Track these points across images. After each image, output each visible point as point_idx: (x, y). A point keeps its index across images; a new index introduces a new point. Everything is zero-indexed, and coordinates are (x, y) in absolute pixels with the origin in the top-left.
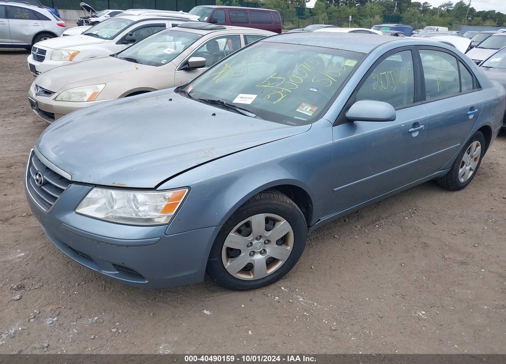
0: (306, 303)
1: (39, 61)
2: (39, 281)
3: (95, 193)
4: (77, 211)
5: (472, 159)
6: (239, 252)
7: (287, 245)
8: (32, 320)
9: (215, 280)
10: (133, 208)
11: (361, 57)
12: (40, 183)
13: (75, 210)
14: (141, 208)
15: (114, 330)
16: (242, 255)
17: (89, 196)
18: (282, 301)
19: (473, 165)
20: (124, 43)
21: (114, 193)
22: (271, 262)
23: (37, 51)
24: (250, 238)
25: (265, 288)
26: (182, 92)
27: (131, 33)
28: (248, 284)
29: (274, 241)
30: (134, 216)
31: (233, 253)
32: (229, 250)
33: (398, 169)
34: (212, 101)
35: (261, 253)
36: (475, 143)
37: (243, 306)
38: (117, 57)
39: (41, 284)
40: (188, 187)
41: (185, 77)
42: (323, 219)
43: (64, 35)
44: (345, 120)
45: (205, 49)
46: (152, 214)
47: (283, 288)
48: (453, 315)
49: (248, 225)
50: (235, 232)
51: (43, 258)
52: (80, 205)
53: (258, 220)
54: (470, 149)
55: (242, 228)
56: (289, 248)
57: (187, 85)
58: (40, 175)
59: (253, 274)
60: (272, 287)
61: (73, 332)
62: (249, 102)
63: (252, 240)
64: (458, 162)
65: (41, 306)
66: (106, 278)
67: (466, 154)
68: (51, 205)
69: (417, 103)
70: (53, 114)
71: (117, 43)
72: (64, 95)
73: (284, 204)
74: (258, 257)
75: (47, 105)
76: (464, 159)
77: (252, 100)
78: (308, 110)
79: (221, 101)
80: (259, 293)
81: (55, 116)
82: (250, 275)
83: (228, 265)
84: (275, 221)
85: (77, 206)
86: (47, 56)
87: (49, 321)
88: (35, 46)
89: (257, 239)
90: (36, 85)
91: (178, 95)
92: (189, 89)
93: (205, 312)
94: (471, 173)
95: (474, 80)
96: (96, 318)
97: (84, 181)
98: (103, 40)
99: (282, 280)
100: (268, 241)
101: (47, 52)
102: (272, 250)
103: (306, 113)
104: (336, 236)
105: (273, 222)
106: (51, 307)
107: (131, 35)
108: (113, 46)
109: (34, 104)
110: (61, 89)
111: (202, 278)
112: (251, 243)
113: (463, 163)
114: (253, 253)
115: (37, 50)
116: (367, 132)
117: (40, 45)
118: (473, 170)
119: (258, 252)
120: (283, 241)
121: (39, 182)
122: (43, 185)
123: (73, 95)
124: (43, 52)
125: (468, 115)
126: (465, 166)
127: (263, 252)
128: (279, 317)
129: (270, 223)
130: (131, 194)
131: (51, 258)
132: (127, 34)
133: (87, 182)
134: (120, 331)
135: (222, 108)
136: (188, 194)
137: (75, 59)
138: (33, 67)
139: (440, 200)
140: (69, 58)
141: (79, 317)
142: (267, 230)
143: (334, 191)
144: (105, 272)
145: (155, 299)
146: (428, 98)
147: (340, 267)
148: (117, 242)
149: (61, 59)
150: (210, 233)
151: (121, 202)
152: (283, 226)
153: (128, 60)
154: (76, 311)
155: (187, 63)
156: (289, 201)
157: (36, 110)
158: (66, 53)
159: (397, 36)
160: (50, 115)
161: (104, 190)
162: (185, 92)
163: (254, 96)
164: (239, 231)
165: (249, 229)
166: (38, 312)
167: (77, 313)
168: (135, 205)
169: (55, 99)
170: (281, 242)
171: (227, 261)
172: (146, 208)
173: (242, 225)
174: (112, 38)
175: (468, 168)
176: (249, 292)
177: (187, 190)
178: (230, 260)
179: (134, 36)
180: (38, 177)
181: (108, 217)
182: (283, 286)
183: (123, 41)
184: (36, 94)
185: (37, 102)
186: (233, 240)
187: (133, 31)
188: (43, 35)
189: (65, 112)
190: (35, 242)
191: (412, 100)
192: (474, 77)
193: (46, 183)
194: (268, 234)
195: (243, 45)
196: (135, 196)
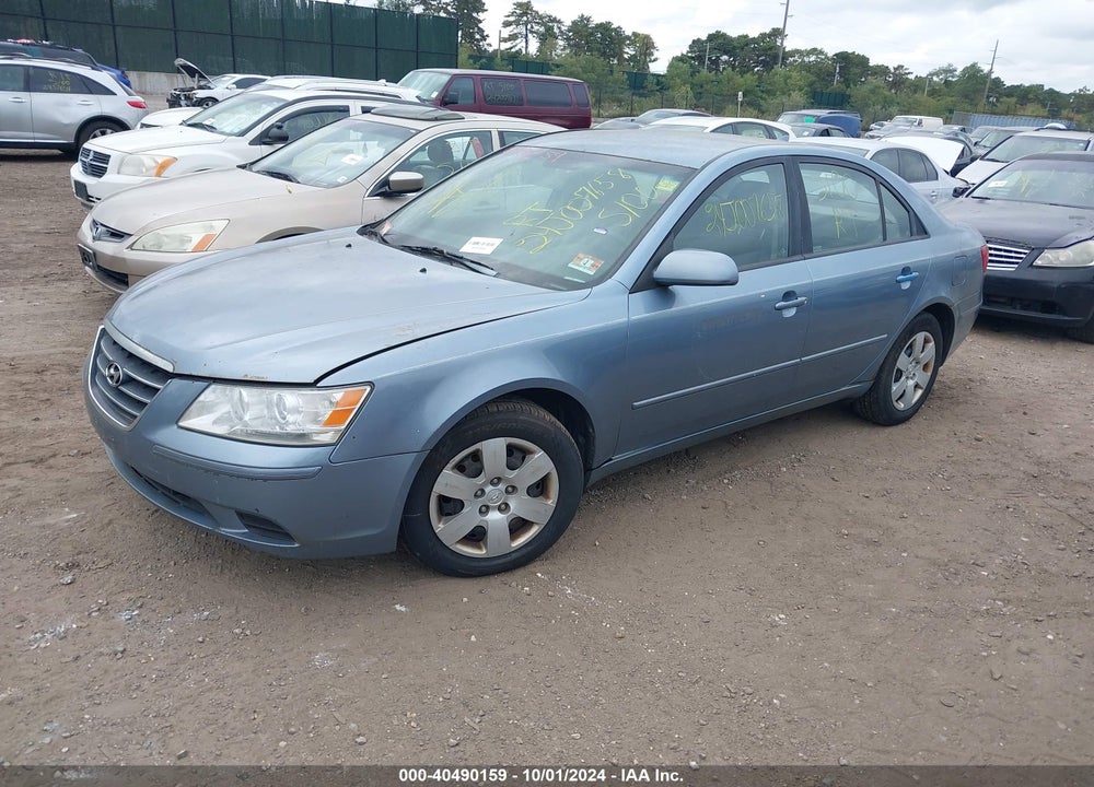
0: (576, 598)
1: (94, 175)
2: (106, 556)
3: (212, 394)
4: (181, 424)
5: (920, 366)
6: (459, 505)
7: (547, 497)
8: (94, 614)
9: (418, 554)
10: (276, 418)
11: (686, 174)
12: (117, 382)
13: (177, 423)
14: (290, 418)
15: (237, 631)
16: (465, 510)
17: (201, 398)
18: (534, 594)
19: (923, 378)
20: (265, 143)
21: (245, 392)
22: (517, 526)
23: (91, 157)
24: (480, 480)
25: (508, 574)
26: (372, 233)
27: (279, 124)
28: (473, 564)
29: (523, 486)
30: (278, 429)
31: (450, 507)
32: (443, 499)
33: (758, 375)
34: (423, 249)
35: (500, 509)
36: (920, 337)
37: (465, 600)
38: (251, 170)
39: (109, 561)
40: (370, 383)
41: (380, 207)
42: (617, 458)
43: (143, 125)
44: (654, 284)
45: (424, 157)
46: (310, 427)
47: (539, 575)
48: (832, 620)
49: (476, 456)
50: (453, 468)
51: (110, 522)
52: (188, 412)
53: (494, 449)
54: (911, 346)
55: (466, 463)
56: (552, 502)
57: (382, 221)
58: (116, 369)
59: (486, 548)
60: (520, 572)
61: (167, 632)
62: (488, 251)
63: (485, 484)
64: (887, 371)
65: (111, 593)
66: (227, 540)
67: (903, 357)
68: (136, 417)
69: (794, 258)
70: (126, 276)
71: (252, 143)
72: (148, 240)
73: (540, 423)
74: (494, 516)
75: (114, 259)
76: (899, 364)
77: (495, 247)
78: (588, 265)
79: (440, 248)
80: (496, 581)
81: (130, 279)
82: (480, 548)
83: (439, 527)
84: (525, 453)
85: (182, 415)
86: (111, 166)
87: (124, 616)
88: (86, 145)
89: (492, 483)
90: (94, 221)
91: (363, 239)
92: (385, 229)
93: (398, 607)
94: (920, 392)
95: (913, 219)
96: (206, 613)
97: (194, 373)
98: (224, 137)
99: (539, 563)
100: (513, 487)
101: (111, 159)
102: (519, 505)
103: (585, 271)
104: (646, 495)
105: (520, 455)
106: (128, 595)
107: (280, 127)
108: (245, 150)
109: (88, 257)
110: (144, 228)
111: (392, 546)
112: (483, 491)
113: (900, 373)
114: (484, 510)
115: (92, 153)
116: (691, 305)
117: (96, 144)
118: (921, 388)
119: (494, 508)
120: (540, 489)
121: (115, 379)
122: (122, 384)
123: (166, 240)
124: (105, 158)
125: (899, 282)
126: (903, 378)
127: (504, 508)
128: (526, 617)
129: (516, 456)
130: (275, 393)
131: (126, 523)
132: (272, 126)
133: (200, 374)
134: (248, 632)
135: (441, 260)
136: (369, 394)
137: (168, 173)
138: (81, 188)
139: (855, 442)
140: (155, 171)
141: (177, 611)
142: (511, 467)
143: (633, 408)
144: (224, 531)
145: (310, 587)
146: (817, 249)
147: (647, 545)
148: (249, 472)
149: (139, 173)
150: (406, 465)
151: (254, 408)
152: (540, 463)
153: (272, 176)
154: (172, 603)
155: (386, 182)
156: (549, 417)
157: (93, 268)
158: (149, 162)
159: (829, 135)
160: (119, 278)
161: (228, 389)
162: (376, 234)
163: (498, 241)
164: (460, 468)
165: (477, 465)
166: (105, 603)
167: (173, 605)
168: (280, 413)
169: (131, 247)
170: (536, 491)
171: (440, 521)
172: (299, 418)
173: (467, 457)
174: (242, 134)
175: (911, 383)
176: (478, 579)
177: (368, 389)
178: (444, 518)
179: (284, 129)
180: (112, 371)
181: (234, 432)
182: (539, 572)
183: (264, 139)
184: (94, 238)
185: (95, 254)
186: (449, 482)
187: (283, 120)
188: (99, 124)
189: (147, 270)
190: (94, 496)
191: (785, 252)
192: (912, 213)
193: (129, 380)
194: (512, 474)
195: (497, 147)
196: (280, 398)
